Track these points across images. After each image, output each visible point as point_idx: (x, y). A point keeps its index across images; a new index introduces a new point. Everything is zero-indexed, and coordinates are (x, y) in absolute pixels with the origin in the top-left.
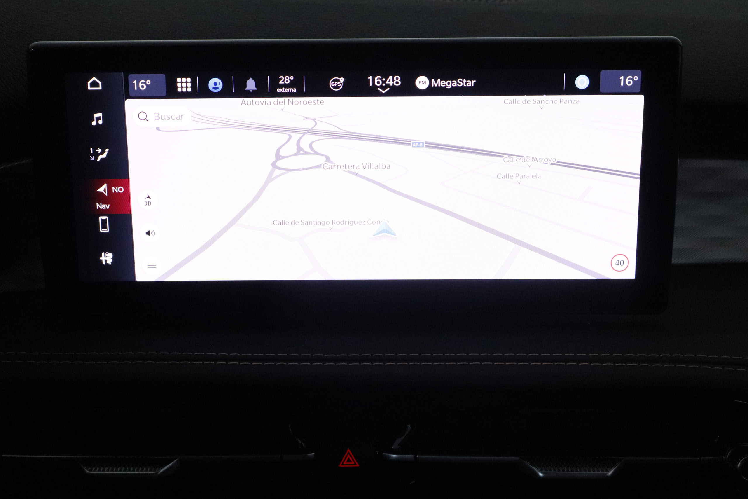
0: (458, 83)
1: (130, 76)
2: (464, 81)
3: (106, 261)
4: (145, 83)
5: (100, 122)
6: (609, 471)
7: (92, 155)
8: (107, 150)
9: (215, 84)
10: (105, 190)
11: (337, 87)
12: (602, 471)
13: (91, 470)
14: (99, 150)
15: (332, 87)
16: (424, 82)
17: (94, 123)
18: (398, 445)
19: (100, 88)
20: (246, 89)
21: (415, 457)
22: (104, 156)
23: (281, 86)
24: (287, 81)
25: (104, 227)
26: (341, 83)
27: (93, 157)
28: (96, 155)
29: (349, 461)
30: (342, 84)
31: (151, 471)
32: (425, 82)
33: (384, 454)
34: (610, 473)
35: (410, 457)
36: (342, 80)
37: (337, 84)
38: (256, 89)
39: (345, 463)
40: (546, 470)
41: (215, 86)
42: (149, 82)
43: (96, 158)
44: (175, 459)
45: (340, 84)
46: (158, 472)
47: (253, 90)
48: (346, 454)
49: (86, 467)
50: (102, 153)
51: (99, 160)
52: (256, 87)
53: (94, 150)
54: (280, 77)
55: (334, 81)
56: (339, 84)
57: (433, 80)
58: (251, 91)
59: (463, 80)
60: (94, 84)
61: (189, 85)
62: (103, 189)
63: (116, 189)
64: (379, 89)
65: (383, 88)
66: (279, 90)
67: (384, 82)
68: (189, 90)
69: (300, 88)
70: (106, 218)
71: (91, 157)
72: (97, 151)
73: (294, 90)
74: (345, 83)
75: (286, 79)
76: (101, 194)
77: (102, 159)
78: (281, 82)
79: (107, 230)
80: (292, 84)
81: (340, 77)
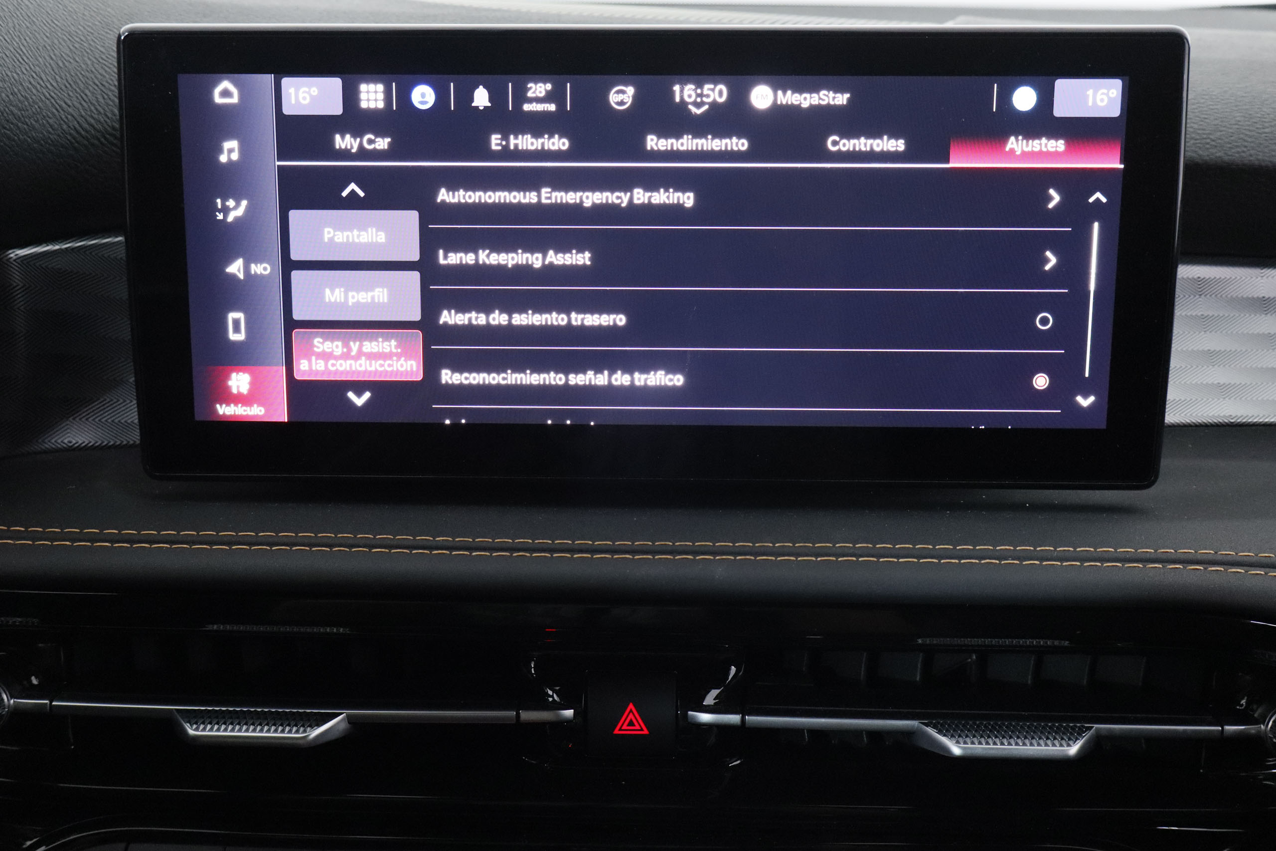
0: (820, 99)
1: (286, 82)
2: (831, 94)
3: (238, 387)
4: (309, 93)
5: (235, 156)
6: (1071, 746)
7: (220, 211)
8: (244, 203)
9: (423, 95)
10: (239, 271)
11: (622, 103)
12: (1061, 745)
13: (197, 729)
14: (231, 203)
15: (614, 102)
16: (764, 96)
17: (223, 158)
18: (714, 699)
19: (235, 100)
20: (473, 105)
21: (743, 720)
22: (240, 212)
23: (531, 101)
24: (540, 92)
25: (237, 329)
26: (629, 97)
27: (222, 214)
28: (226, 210)
29: (631, 724)
30: (631, 99)
31: (297, 732)
32: (767, 95)
33: (690, 713)
34: (1073, 750)
35: (734, 719)
36: (630, 90)
37: (622, 98)
38: (489, 105)
39: (624, 727)
40: (965, 743)
41: (422, 100)
42: (314, 91)
43: (225, 216)
44: (342, 714)
45: (627, 98)
46: (309, 735)
47: (485, 107)
48: (628, 710)
49: (188, 725)
50: (235, 208)
51: (230, 219)
52: (490, 101)
53: (223, 204)
54: (529, 86)
55: (618, 92)
56: (625, 98)
57: (780, 93)
58: (481, 108)
59: (829, 93)
60: (226, 93)
61: (381, 96)
62: (236, 268)
63: (258, 269)
64: (690, 107)
65: (698, 105)
66: (527, 107)
67: (698, 95)
68: (381, 105)
69: (561, 104)
70: (240, 315)
71: (217, 213)
72: (227, 203)
73: (552, 107)
74: (635, 97)
75: (538, 89)
76: (233, 277)
77: (237, 219)
78: (530, 94)
79: (240, 337)
80: (548, 98)
81: (626, 85)
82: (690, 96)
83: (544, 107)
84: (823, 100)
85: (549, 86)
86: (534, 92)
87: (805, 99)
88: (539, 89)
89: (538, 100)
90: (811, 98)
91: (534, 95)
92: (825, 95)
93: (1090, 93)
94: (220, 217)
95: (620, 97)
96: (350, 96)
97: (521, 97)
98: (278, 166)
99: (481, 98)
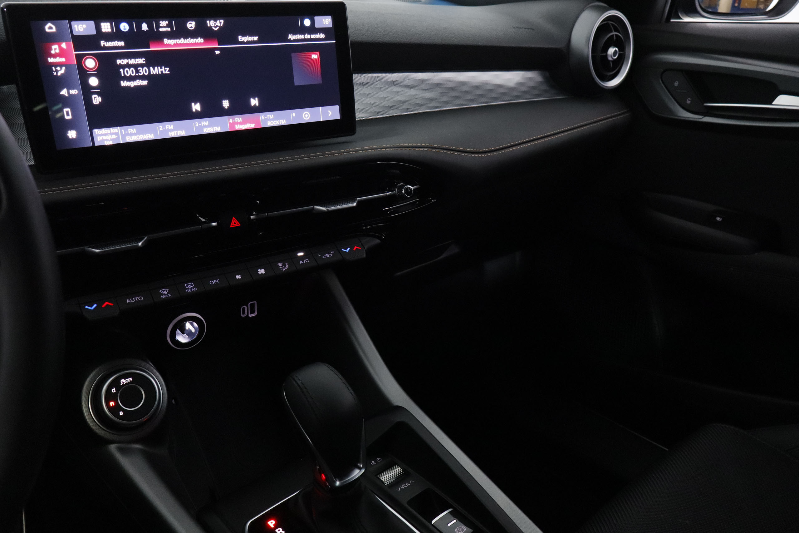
1: (73, 23)
3: (72, 136)
5: (58, 51)
7: (55, 72)
8: (64, 68)
9: (124, 26)
10: (65, 93)
11: (191, 27)
15: (188, 27)
17: (52, 51)
19: (54, 30)
20: (142, 29)
22: (62, 72)
23: (162, 27)
24: (164, 24)
25: (68, 115)
26: (193, 25)
28: (57, 71)
29: (235, 223)
31: (134, 244)
33: (248, 217)
34: (355, 204)
35: (260, 216)
36: (194, 23)
38: (148, 29)
39: (233, 225)
40: (328, 208)
41: (124, 28)
42: (84, 26)
43: (57, 73)
44: (145, 237)
46: (139, 244)
48: (233, 220)
50: (60, 70)
51: (59, 74)
52: (148, 28)
53: (55, 69)
54: (161, 22)
55: (190, 24)
58: (145, 30)
60: (50, 28)
61: (109, 27)
62: (64, 92)
63: (74, 92)
64: (213, 28)
65: (215, 27)
66: (161, 30)
67: (215, 24)
68: (110, 30)
69: (172, 28)
70: (68, 110)
71: (54, 73)
72: (57, 69)
73: (169, 29)
74: (196, 25)
75: (164, 23)
76: (63, 96)
77: (62, 74)
78: (161, 25)
79: (70, 117)
80: (167, 26)
81: (192, 21)
82: (212, 24)
83: (166, 29)
85: (167, 22)
86: (163, 24)
89: (164, 27)
93: (324, 20)
94: (55, 74)
95: (191, 25)
96: (98, 28)
97: (158, 26)
98: (75, 54)
99: (145, 27)
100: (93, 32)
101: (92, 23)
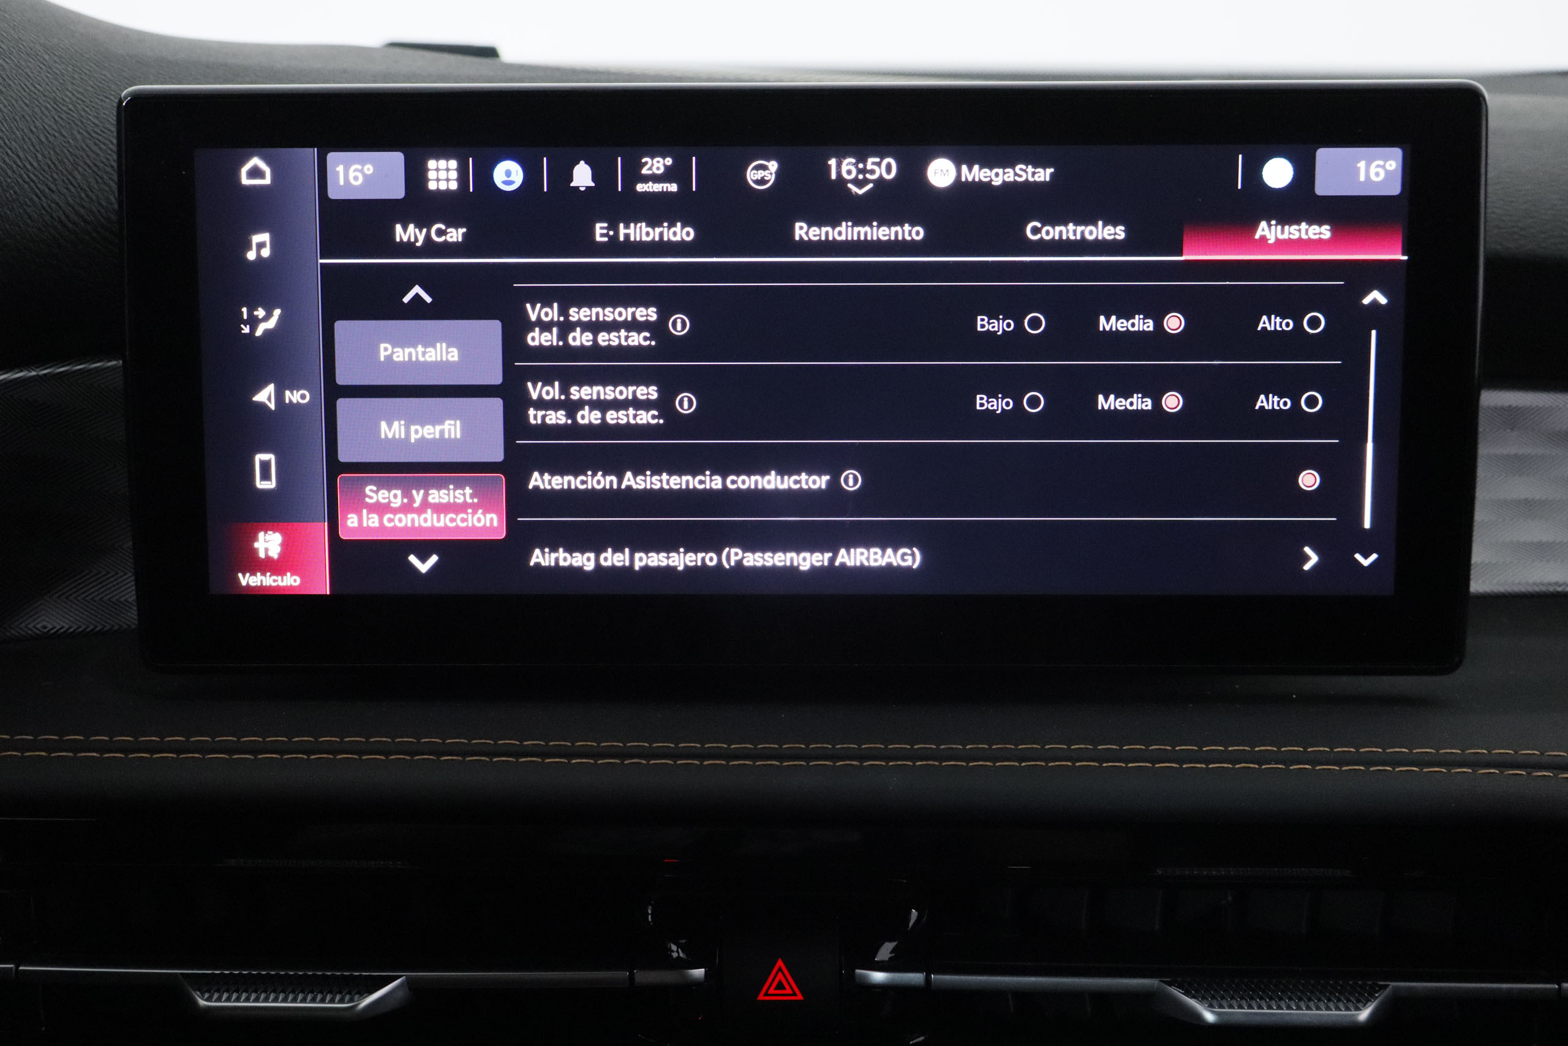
0: (1016, 174)
1: (332, 157)
2: (1030, 169)
3: (267, 550)
4: (361, 171)
5: (266, 253)
6: (1361, 1010)
7: (246, 323)
8: (277, 312)
9: (508, 173)
10: (269, 399)
11: (762, 181)
12: (1348, 1009)
13: (209, 999)
14: (260, 313)
15: (752, 180)
16: (945, 171)
17: (251, 255)
18: (891, 953)
19: (267, 181)
20: (572, 185)
21: (928, 979)
22: (271, 324)
23: (646, 179)
24: (658, 168)
25: (265, 476)
26: (771, 174)
27: (248, 326)
28: (254, 322)
29: (780, 986)
30: (774, 175)
31: (342, 1001)
32: (947, 170)
33: (858, 971)
34: (1364, 1015)
35: (916, 978)
36: (773, 166)
37: (762, 175)
38: (593, 185)
39: (771, 991)
40: (1221, 1006)
41: (506, 179)
42: (369, 169)
43: (253, 329)
44: (399, 977)
45: (769, 176)
46: (356, 1006)
47: (587, 187)
48: (775, 970)
49: (198, 993)
50: (266, 319)
51: (259, 333)
52: (593, 180)
53: (250, 313)
54: (644, 160)
55: (757, 168)
56: (767, 175)
57: (964, 168)
58: (582, 189)
59: (1027, 168)
60: (255, 173)
61: (454, 175)
62: (265, 396)
63: (294, 397)
64: (850, 186)
65: (859, 184)
66: (640, 187)
67: (860, 171)
68: (454, 186)
69: (685, 183)
70: (269, 457)
71: (242, 326)
72: (256, 313)
73: (673, 188)
74: (778, 173)
76: (262, 406)
77: (267, 332)
78: (645, 171)
79: (271, 485)
80: (666, 176)
81: (768, 160)
82: (849, 172)
83: (663, 187)
84: (1020, 176)
85: (669, 161)
86: (650, 169)
87: (997, 175)
88: (656, 165)
89: (655, 179)
90: (1004, 173)
91: (650, 172)
92: (1021, 169)
93: (1362, 165)
94: (246, 330)
95: (760, 174)
96: (415, 175)
97: (634, 174)
98: (321, 264)
99: (582, 176)
100: (396, 190)
101: (395, 160)
